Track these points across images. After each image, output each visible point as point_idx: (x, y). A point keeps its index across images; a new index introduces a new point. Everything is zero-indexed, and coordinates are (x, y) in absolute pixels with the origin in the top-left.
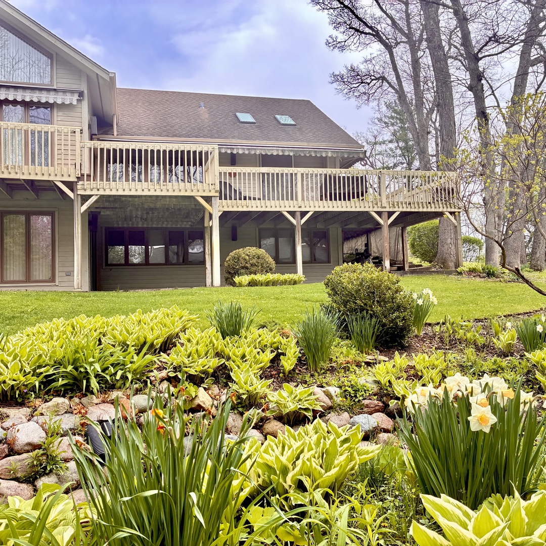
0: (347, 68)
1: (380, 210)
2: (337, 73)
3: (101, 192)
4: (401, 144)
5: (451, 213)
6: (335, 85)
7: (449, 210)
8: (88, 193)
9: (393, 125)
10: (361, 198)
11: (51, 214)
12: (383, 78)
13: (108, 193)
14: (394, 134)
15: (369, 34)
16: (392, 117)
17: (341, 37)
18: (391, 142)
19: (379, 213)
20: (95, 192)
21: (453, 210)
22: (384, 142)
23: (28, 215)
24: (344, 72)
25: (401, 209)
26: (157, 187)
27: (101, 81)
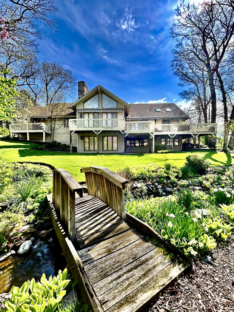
0: (183, 91)
1: (194, 134)
2: (181, 93)
3: (129, 133)
4: (198, 110)
5: (214, 134)
6: (180, 96)
7: (213, 133)
8: (127, 133)
9: (196, 105)
10: (189, 130)
11: (117, 136)
12: (194, 93)
13: (131, 133)
14: (196, 107)
15: (191, 81)
16: (196, 103)
17: (182, 83)
18: (195, 110)
19: (194, 135)
20: (128, 133)
21: (214, 133)
22: (193, 110)
23: (112, 137)
24: (183, 92)
25: (200, 133)
26: (141, 131)
27: (127, 106)
